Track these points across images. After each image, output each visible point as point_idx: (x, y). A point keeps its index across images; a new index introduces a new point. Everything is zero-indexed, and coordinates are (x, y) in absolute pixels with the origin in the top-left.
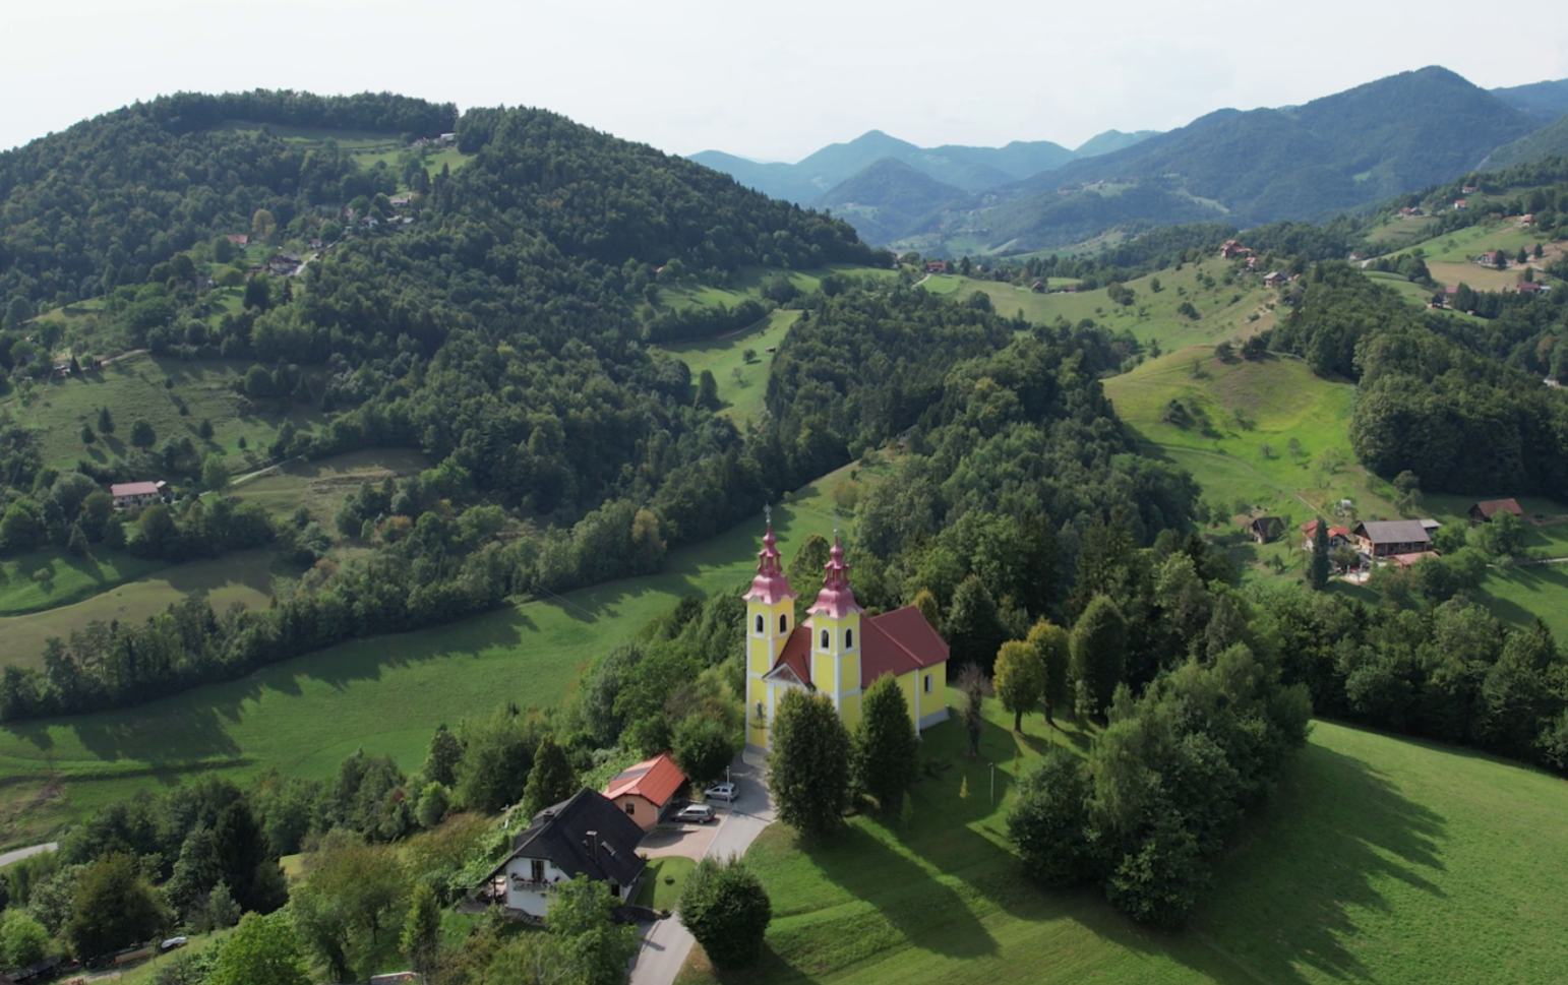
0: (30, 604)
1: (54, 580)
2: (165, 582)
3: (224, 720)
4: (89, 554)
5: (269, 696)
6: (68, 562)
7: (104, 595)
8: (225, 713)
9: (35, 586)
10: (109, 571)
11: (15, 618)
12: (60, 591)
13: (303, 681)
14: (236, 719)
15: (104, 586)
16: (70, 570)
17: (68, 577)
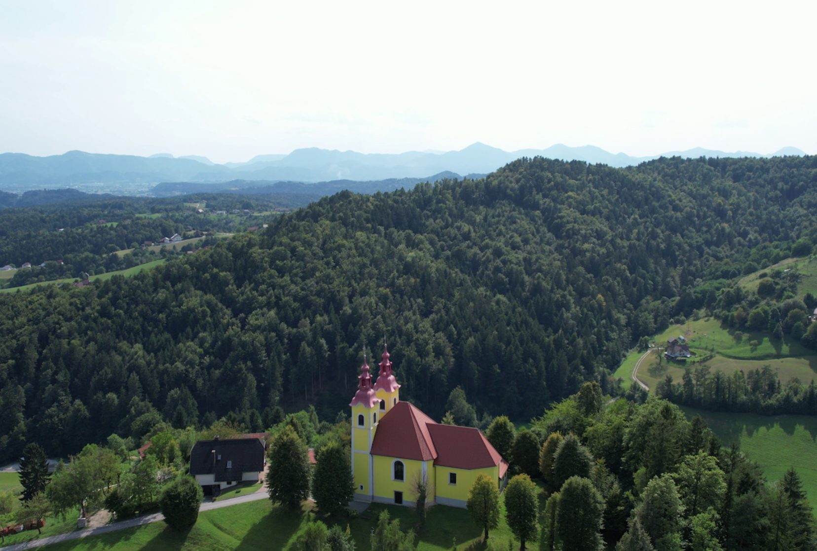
0: (741, 355)
1: (758, 347)
2: (807, 362)
3: (744, 432)
4: (783, 339)
5: (777, 429)
6: (770, 341)
7: (776, 360)
8: (747, 430)
9: (749, 347)
10: (785, 349)
11: (731, 360)
12: (758, 353)
13: (800, 429)
14: (750, 434)
15: (779, 356)
16: (769, 344)
17: (766, 346)
